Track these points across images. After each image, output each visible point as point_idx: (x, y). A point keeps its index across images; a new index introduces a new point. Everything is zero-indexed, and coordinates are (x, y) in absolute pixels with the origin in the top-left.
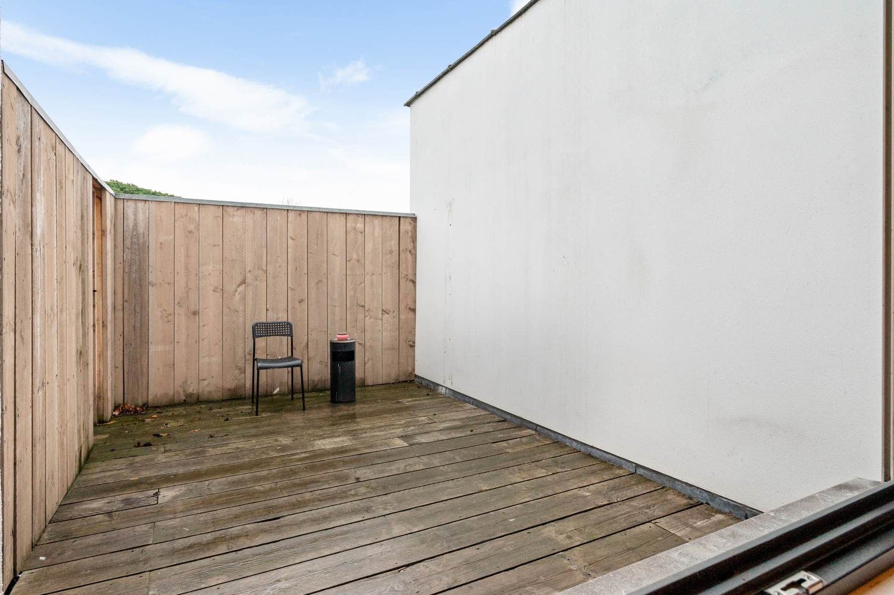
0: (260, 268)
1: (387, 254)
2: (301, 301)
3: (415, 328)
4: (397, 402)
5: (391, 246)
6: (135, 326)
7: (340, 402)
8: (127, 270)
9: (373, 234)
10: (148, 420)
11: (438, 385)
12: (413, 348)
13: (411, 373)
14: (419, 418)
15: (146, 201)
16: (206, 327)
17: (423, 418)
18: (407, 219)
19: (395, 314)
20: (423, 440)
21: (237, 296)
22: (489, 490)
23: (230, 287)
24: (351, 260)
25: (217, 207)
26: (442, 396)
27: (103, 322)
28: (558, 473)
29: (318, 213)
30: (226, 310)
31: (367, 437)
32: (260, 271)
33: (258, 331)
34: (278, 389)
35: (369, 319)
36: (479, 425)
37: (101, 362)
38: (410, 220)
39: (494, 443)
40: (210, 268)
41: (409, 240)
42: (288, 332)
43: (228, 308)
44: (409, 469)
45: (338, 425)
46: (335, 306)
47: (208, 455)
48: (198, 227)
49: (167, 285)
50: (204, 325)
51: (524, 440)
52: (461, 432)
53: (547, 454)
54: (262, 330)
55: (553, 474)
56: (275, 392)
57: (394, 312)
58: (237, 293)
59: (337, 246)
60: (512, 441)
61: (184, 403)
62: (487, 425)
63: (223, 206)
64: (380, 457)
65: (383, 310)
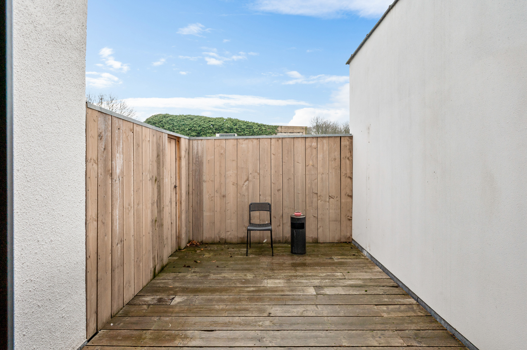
0: (256, 172)
1: (332, 161)
2: (279, 190)
3: (352, 208)
4: (330, 258)
5: (335, 156)
6: (197, 202)
7: (295, 253)
8: (194, 174)
9: (323, 149)
10: (198, 251)
11: (363, 248)
12: (351, 221)
13: (349, 237)
14: (336, 273)
15: (202, 140)
16: (229, 204)
17: (339, 274)
18: (346, 138)
19: (338, 199)
20: (328, 293)
21: (244, 187)
22: (347, 347)
23: (240, 183)
24: (308, 165)
25: (234, 140)
26: (363, 257)
27: (180, 201)
28: (412, 346)
29: (288, 139)
30: (239, 195)
31: (295, 282)
32: (256, 174)
33: (252, 208)
34: (266, 240)
35: (321, 201)
36: (374, 287)
37: (180, 220)
38: (348, 138)
39: (376, 305)
40: (231, 172)
41: (347, 151)
42: (268, 209)
43: (240, 194)
44: (305, 314)
45: (284, 270)
46: (299, 193)
47: (209, 278)
48: (225, 151)
49: (211, 182)
50: (228, 203)
51: (403, 307)
52: (358, 291)
53: (414, 325)
54: (254, 207)
55: (408, 346)
56: (264, 241)
57: (337, 197)
58: (244, 186)
59: (300, 157)
60: (392, 306)
61: (219, 243)
62: (381, 288)
63: (237, 139)
64: (292, 300)
65: (329, 196)
